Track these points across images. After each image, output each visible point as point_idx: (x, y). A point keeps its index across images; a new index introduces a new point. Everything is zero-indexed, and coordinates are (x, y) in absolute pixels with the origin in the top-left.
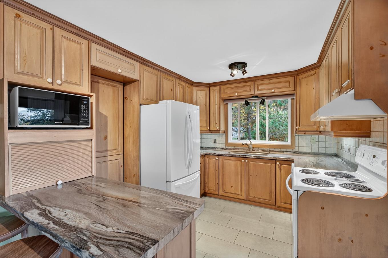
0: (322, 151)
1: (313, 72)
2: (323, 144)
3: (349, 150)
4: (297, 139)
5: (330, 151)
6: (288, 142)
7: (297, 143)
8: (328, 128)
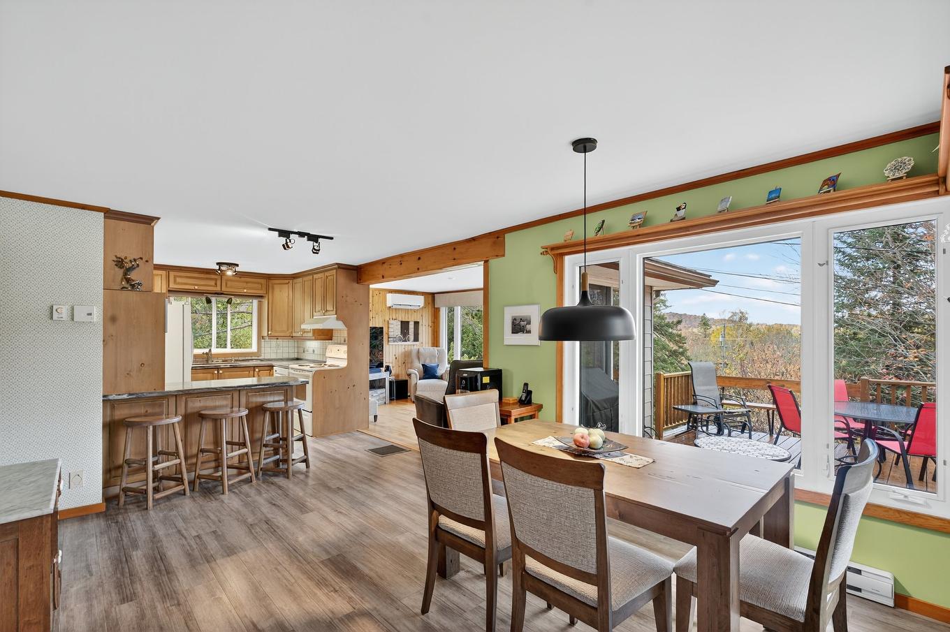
0: (286, 356)
1: (287, 281)
2: (286, 350)
3: (314, 351)
4: (263, 345)
5: (292, 356)
6: (254, 349)
7: (263, 349)
8: (310, 334)
